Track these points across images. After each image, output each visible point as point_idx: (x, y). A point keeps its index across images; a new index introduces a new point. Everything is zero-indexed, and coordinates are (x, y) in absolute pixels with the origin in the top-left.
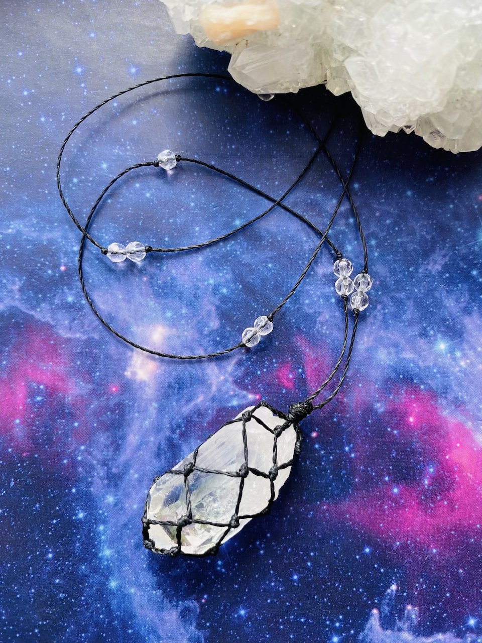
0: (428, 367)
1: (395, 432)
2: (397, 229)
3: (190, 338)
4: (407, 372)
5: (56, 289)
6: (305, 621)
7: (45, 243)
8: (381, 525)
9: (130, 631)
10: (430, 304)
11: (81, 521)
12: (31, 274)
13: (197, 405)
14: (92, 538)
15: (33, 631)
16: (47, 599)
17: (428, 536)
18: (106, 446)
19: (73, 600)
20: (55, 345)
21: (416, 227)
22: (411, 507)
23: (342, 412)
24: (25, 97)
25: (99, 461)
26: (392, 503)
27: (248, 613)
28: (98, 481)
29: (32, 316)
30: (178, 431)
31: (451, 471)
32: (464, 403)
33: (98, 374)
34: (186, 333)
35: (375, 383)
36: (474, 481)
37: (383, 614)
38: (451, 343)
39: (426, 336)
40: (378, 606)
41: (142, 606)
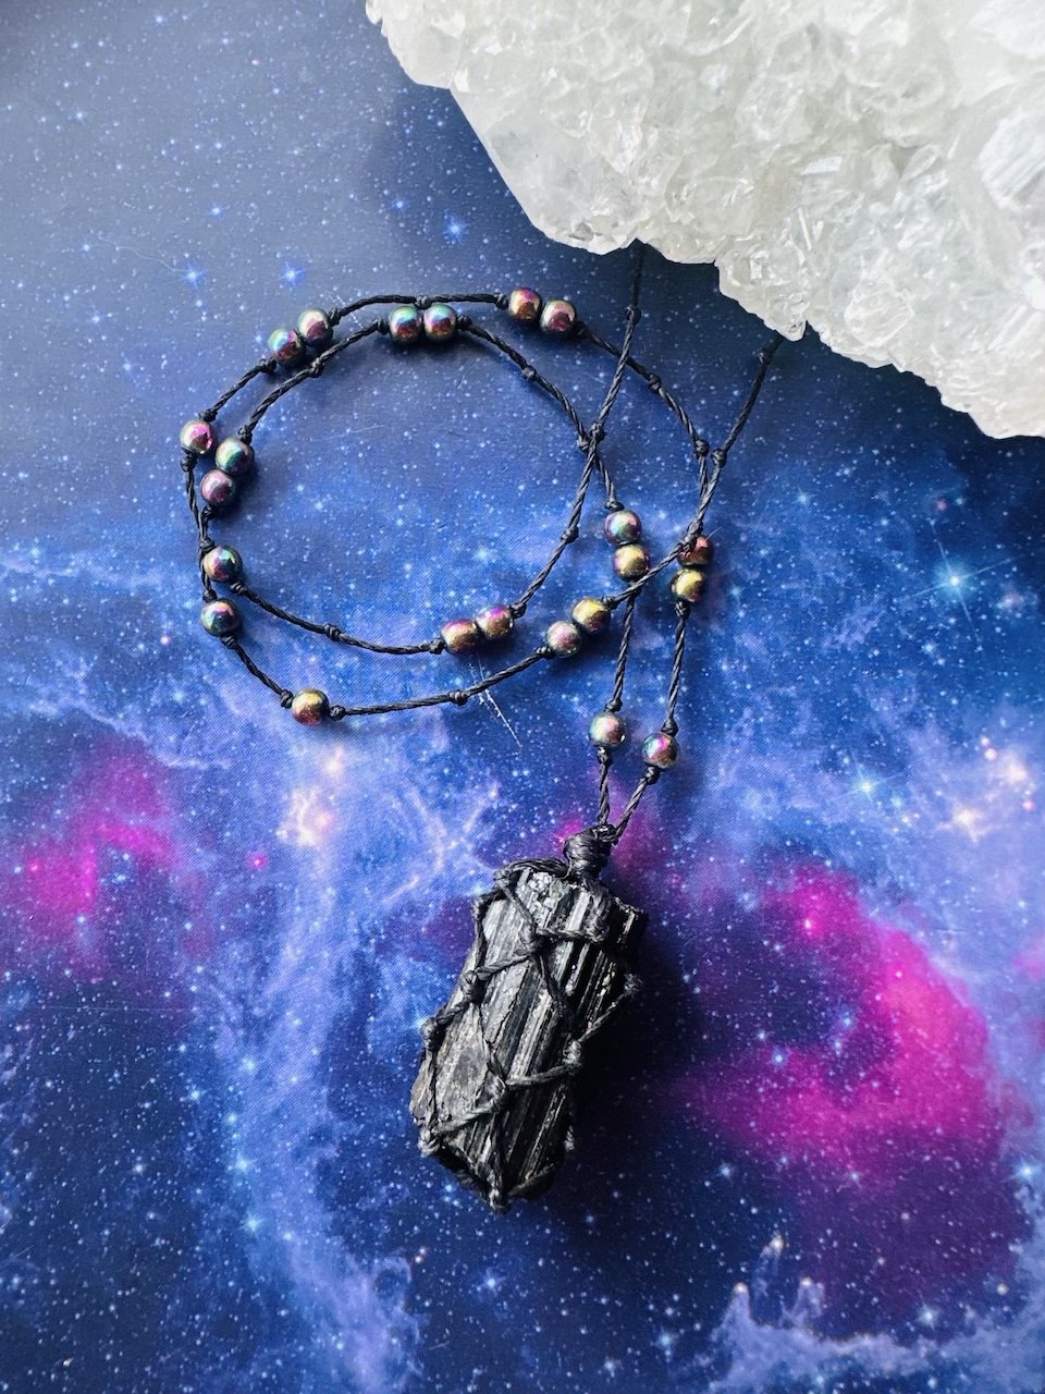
0: (840, 826)
1: (777, 948)
2: (779, 566)
3: (395, 769)
4: (799, 835)
5: (152, 679)
6: (609, 1303)
7: (132, 594)
8: (752, 1124)
9: (283, 1313)
10: (843, 706)
11: (195, 1107)
12: (108, 651)
13: (407, 894)
14: (214, 1137)
15: (106, 1309)
16: (133, 1249)
17: (841, 1145)
18: (240, 965)
19: (179, 1252)
20: (151, 779)
21: (816, 563)
22: (810, 1092)
23: (677, 908)
24: (95, 326)
25: (228, 993)
26: (773, 1081)
27: (501, 1284)
28: (226, 1032)
29: (110, 728)
30: (373, 941)
31: (886, 1024)
32: (910, 895)
33: (228, 834)
34: (386, 760)
35: (741, 855)
36: (929, 1044)
37: (757, 1295)
38: (884, 781)
39: (836, 768)
40: (747, 1279)
41: (305, 1266)
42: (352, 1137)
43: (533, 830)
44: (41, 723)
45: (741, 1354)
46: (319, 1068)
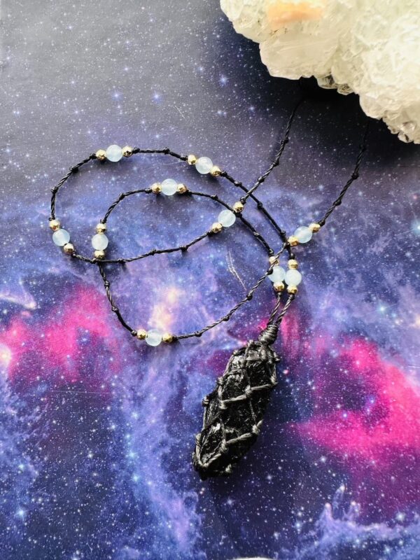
0: (371, 324)
1: (346, 372)
2: (350, 220)
3: (195, 298)
4: (355, 327)
6: (276, 510)
8: (334, 441)
9: (147, 513)
10: (374, 277)
11: (113, 432)
13: (200, 348)
14: (120, 444)
15: (76, 511)
16: (87, 488)
17: (369, 450)
18: (133, 375)
19: (106, 489)
21: (365, 219)
22: (357, 429)
23: (306, 356)
24: (76, 115)
25: (127, 387)
26: (342, 424)
27: (234, 503)
28: (127, 402)
29: (81, 279)
30: (185, 366)
31: (387, 403)
32: (398, 352)
34: (192, 294)
35: (332, 335)
36: (404, 411)
37: (334, 508)
38: (389, 306)
39: (371, 301)
40: (331, 502)
41: (156, 495)
42: (176, 444)
43: (250, 323)
44: (53, 277)
45: (327, 531)
46: (163, 416)
